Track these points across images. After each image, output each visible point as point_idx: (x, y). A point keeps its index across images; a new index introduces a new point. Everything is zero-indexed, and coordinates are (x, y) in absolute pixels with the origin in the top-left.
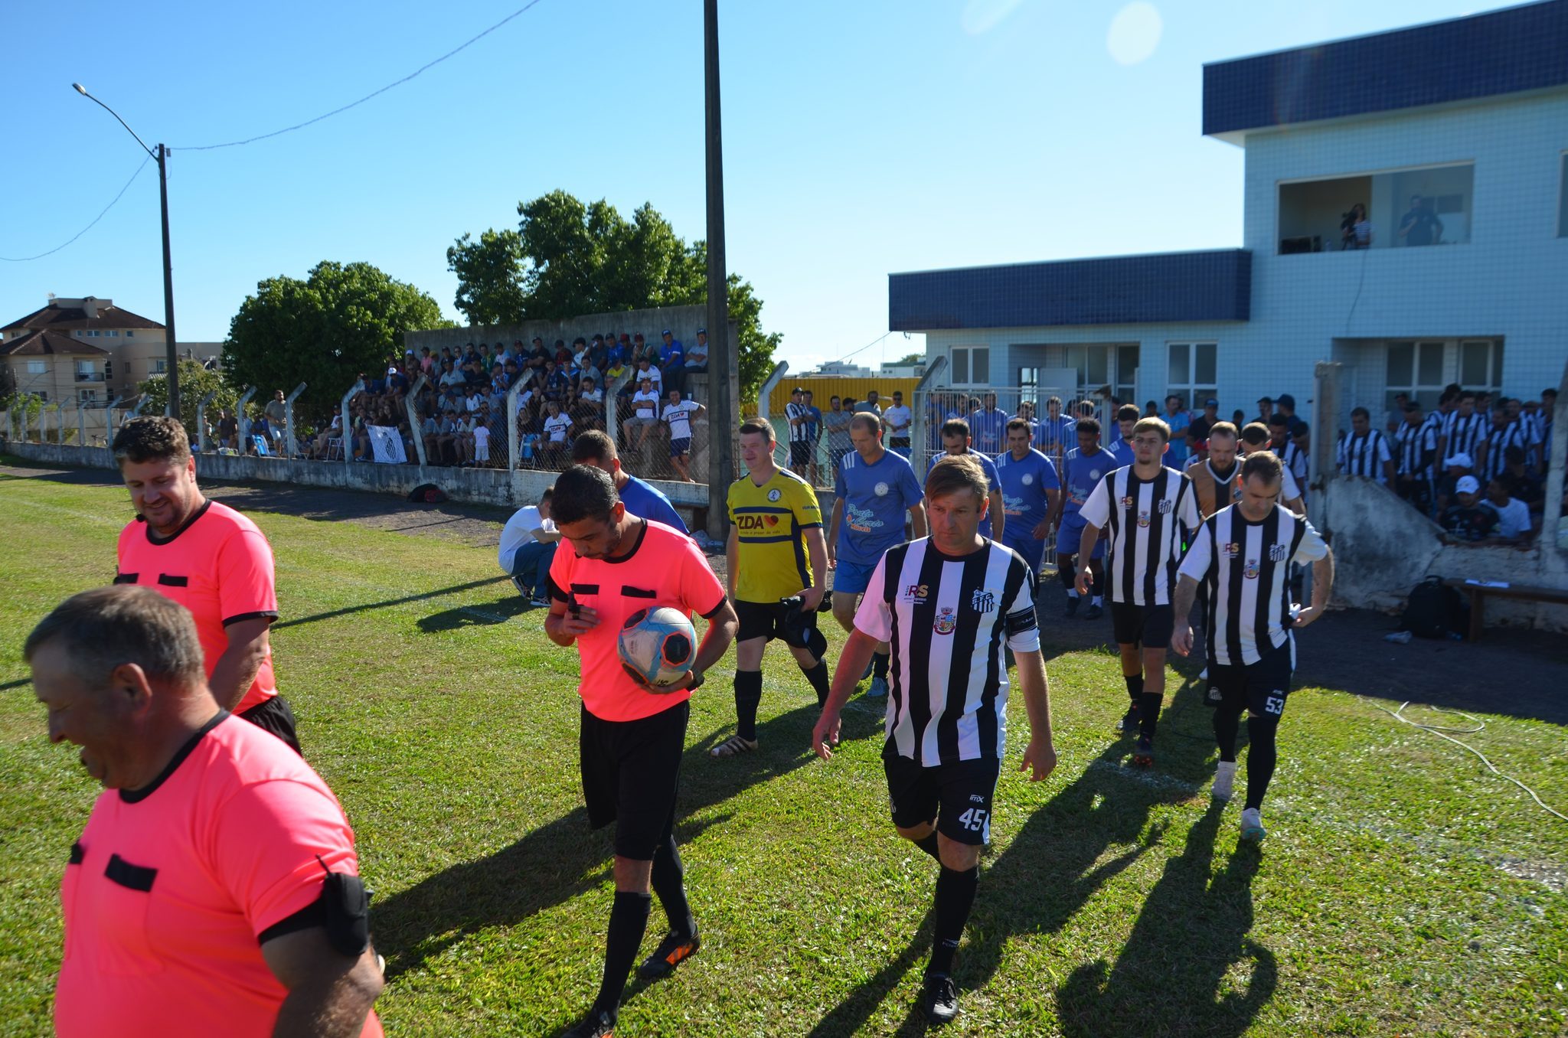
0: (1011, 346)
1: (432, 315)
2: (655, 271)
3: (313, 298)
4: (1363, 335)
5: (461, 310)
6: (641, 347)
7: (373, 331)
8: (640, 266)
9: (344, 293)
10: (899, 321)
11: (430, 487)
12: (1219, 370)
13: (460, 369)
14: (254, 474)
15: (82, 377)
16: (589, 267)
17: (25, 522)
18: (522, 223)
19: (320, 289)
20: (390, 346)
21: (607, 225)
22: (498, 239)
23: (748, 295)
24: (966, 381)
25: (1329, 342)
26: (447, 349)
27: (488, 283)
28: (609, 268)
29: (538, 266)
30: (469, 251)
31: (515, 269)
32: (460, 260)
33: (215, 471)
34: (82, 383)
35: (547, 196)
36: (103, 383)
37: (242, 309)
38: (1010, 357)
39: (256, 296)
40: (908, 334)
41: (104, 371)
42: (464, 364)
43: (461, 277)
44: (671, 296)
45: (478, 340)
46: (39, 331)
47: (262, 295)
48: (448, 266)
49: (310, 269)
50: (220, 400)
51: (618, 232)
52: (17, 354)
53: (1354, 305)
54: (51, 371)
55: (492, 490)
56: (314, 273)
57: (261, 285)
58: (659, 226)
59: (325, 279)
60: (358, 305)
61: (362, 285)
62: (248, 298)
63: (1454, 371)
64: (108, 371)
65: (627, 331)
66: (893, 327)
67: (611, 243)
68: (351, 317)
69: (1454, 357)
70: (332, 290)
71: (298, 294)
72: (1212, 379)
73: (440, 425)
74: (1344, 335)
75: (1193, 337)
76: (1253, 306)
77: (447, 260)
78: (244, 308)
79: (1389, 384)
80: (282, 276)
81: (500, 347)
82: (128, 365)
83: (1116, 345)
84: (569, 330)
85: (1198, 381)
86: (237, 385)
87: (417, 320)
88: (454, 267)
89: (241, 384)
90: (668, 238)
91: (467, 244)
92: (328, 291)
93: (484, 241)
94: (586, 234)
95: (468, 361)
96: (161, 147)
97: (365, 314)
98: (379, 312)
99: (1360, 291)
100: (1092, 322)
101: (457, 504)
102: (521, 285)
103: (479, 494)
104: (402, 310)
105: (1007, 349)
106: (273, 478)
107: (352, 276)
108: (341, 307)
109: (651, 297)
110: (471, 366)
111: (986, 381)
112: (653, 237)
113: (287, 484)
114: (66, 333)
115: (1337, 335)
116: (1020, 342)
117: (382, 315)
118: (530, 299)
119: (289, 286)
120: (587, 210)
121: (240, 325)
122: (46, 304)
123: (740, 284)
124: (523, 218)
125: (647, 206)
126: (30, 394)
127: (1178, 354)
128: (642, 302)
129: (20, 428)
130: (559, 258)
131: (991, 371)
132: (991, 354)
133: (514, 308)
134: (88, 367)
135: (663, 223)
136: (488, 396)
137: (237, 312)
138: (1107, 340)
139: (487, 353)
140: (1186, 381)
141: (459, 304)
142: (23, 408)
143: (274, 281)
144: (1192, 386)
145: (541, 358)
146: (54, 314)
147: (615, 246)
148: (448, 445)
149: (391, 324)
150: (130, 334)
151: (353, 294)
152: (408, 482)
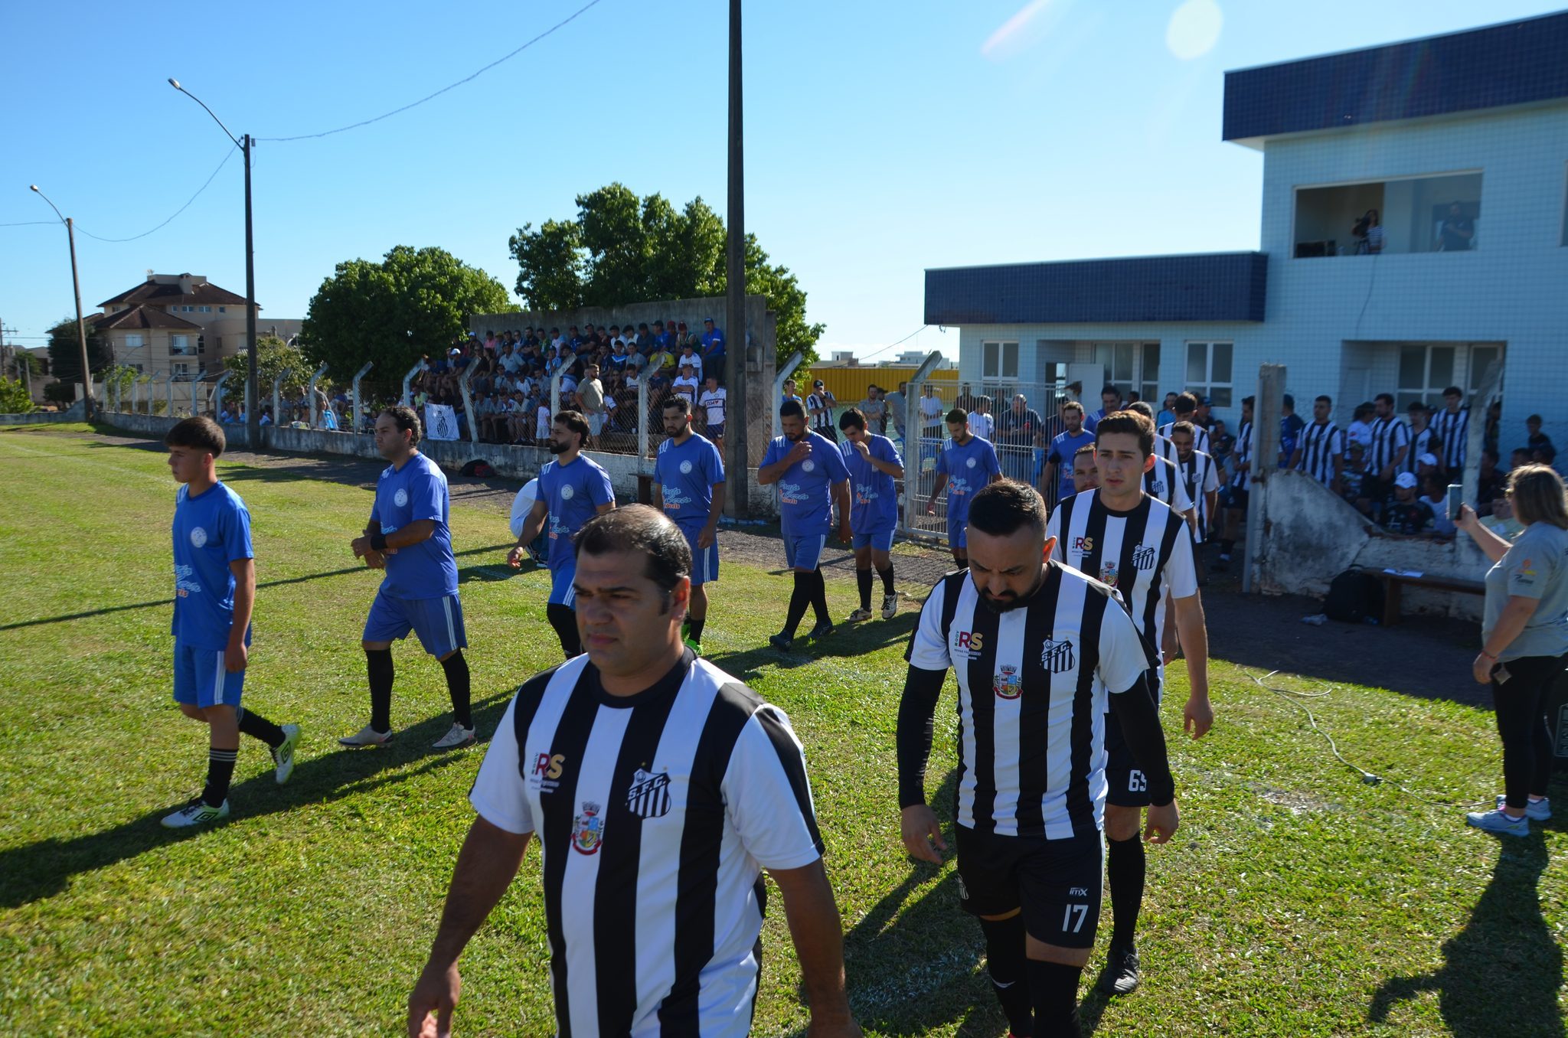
0: (1039, 341)
1: (500, 300)
2: (704, 262)
3: (387, 280)
4: (1372, 338)
5: (521, 296)
6: (685, 335)
7: (441, 314)
8: (689, 258)
9: (417, 277)
10: (935, 315)
11: (480, 462)
12: (1234, 369)
13: (519, 353)
14: (323, 447)
15: (176, 351)
16: (641, 257)
17: (110, 485)
18: (580, 215)
19: (394, 272)
20: (458, 328)
21: (660, 217)
22: (559, 229)
23: (792, 287)
24: (996, 375)
25: (1339, 344)
26: (509, 332)
27: (547, 271)
28: (661, 259)
29: (595, 255)
30: (529, 241)
31: (574, 258)
32: (521, 248)
33: (288, 442)
34: (176, 357)
35: (603, 189)
36: (195, 357)
37: (320, 290)
38: (1038, 352)
39: (334, 278)
40: (943, 328)
41: (197, 346)
42: (523, 347)
43: (522, 265)
44: (718, 287)
45: (537, 325)
46: (137, 306)
47: (340, 277)
48: (510, 254)
49: (385, 253)
50: (300, 376)
51: (670, 224)
52: (117, 327)
53: (1364, 309)
54: (147, 345)
55: (535, 466)
56: (390, 256)
57: (339, 268)
58: (708, 219)
59: (399, 263)
60: (428, 288)
61: (434, 269)
62: (327, 279)
63: (1463, 375)
64: (201, 345)
65: (675, 319)
66: (929, 320)
67: (662, 233)
68: (422, 300)
69: (1464, 361)
70: (405, 274)
71: (373, 276)
72: (1227, 378)
73: (495, 404)
74: (1353, 338)
75: (1210, 336)
76: (1268, 307)
77: (508, 248)
78: (322, 289)
79: (1401, 386)
80: (359, 260)
81: (556, 332)
82: (219, 340)
83: (1141, 342)
84: (620, 315)
85: (1214, 380)
86: (314, 362)
87: (485, 304)
88: (515, 255)
89: (319, 362)
90: (717, 231)
91: (528, 233)
92: (401, 275)
93: (543, 231)
94: (641, 226)
95: (526, 344)
96: (247, 137)
97: (435, 297)
98: (448, 295)
99: (1370, 295)
100: (1114, 320)
101: (504, 479)
102: (577, 273)
103: (524, 470)
104: (470, 295)
105: (1035, 344)
106: (341, 451)
107: (425, 259)
108: (413, 289)
109: (698, 287)
110: (528, 350)
111: (1016, 375)
112: (702, 231)
113: (352, 457)
114: (162, 308)
115: (1348, 338)
116: (1047, 338)
117: (452, 298)
118: (587, 285)
119: (364, 269)
120: (641, 202)
121: (317, 304)
122: (145, 280)
123: (786, 276)
124: (581, 209)
125: (698, 200)
126: (127, 366)
127: (1197, 353)
128: (689, 292)
129: (115, 398)
130: (613, 248)
131: (1020, 365)
132: (1020, 350)
133: (569, 296)
134: (182, 341)
135: (713, 216)
136: (541, 378)
137: (316, 293)
138: (1134, 338)
139: (543, 338)
140: (1204, 380)
141: (519, 290)
142: (118, 380)
143: (351, 264)
144: (1209, 384)
145: (592, 343)
146: (152, 290)
147: (666, 238)
148: (502, 423)
149: (459, 307)
150: (222, 310)
151: (425, 278)
152: (461, 457)
